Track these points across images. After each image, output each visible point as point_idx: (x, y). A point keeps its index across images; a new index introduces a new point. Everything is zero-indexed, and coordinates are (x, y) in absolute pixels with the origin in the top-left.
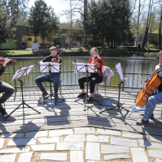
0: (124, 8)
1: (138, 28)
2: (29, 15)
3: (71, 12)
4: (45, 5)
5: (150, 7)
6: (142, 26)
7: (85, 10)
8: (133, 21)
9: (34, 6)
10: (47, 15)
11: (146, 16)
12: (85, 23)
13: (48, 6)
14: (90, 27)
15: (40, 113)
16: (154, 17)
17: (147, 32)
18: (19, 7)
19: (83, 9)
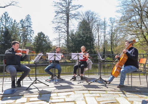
0: (90, 37)
1: (99, 49)
2: (34, 41)
3: (59, 39)
4: (44, 35)
5: (104, 37)
6: (101, 48)
7: (68, 38)
8: (95, 45)
9: (37, 35)
10: (45, 41)
11: (103, 42)
12: (67, 45)
13: (46, 36)
14: (71, 48)
15: (48, 86)
16: (107, 43)
17: (104, 51)
18: (28, 37)
19: (66, 37)
